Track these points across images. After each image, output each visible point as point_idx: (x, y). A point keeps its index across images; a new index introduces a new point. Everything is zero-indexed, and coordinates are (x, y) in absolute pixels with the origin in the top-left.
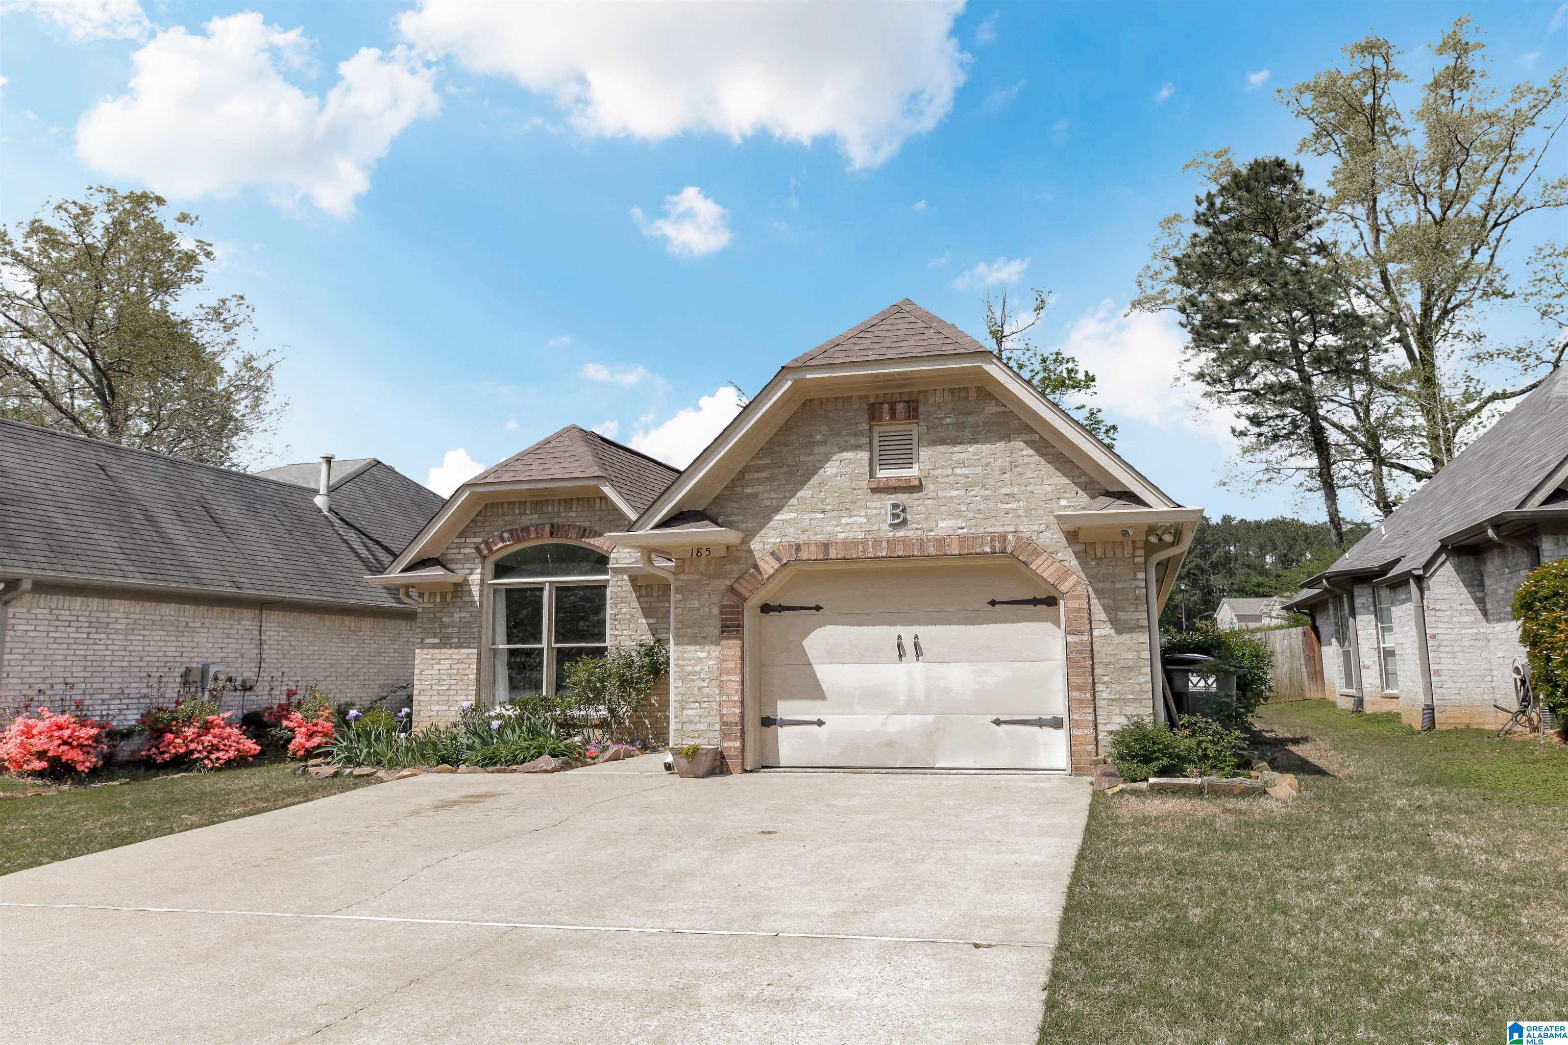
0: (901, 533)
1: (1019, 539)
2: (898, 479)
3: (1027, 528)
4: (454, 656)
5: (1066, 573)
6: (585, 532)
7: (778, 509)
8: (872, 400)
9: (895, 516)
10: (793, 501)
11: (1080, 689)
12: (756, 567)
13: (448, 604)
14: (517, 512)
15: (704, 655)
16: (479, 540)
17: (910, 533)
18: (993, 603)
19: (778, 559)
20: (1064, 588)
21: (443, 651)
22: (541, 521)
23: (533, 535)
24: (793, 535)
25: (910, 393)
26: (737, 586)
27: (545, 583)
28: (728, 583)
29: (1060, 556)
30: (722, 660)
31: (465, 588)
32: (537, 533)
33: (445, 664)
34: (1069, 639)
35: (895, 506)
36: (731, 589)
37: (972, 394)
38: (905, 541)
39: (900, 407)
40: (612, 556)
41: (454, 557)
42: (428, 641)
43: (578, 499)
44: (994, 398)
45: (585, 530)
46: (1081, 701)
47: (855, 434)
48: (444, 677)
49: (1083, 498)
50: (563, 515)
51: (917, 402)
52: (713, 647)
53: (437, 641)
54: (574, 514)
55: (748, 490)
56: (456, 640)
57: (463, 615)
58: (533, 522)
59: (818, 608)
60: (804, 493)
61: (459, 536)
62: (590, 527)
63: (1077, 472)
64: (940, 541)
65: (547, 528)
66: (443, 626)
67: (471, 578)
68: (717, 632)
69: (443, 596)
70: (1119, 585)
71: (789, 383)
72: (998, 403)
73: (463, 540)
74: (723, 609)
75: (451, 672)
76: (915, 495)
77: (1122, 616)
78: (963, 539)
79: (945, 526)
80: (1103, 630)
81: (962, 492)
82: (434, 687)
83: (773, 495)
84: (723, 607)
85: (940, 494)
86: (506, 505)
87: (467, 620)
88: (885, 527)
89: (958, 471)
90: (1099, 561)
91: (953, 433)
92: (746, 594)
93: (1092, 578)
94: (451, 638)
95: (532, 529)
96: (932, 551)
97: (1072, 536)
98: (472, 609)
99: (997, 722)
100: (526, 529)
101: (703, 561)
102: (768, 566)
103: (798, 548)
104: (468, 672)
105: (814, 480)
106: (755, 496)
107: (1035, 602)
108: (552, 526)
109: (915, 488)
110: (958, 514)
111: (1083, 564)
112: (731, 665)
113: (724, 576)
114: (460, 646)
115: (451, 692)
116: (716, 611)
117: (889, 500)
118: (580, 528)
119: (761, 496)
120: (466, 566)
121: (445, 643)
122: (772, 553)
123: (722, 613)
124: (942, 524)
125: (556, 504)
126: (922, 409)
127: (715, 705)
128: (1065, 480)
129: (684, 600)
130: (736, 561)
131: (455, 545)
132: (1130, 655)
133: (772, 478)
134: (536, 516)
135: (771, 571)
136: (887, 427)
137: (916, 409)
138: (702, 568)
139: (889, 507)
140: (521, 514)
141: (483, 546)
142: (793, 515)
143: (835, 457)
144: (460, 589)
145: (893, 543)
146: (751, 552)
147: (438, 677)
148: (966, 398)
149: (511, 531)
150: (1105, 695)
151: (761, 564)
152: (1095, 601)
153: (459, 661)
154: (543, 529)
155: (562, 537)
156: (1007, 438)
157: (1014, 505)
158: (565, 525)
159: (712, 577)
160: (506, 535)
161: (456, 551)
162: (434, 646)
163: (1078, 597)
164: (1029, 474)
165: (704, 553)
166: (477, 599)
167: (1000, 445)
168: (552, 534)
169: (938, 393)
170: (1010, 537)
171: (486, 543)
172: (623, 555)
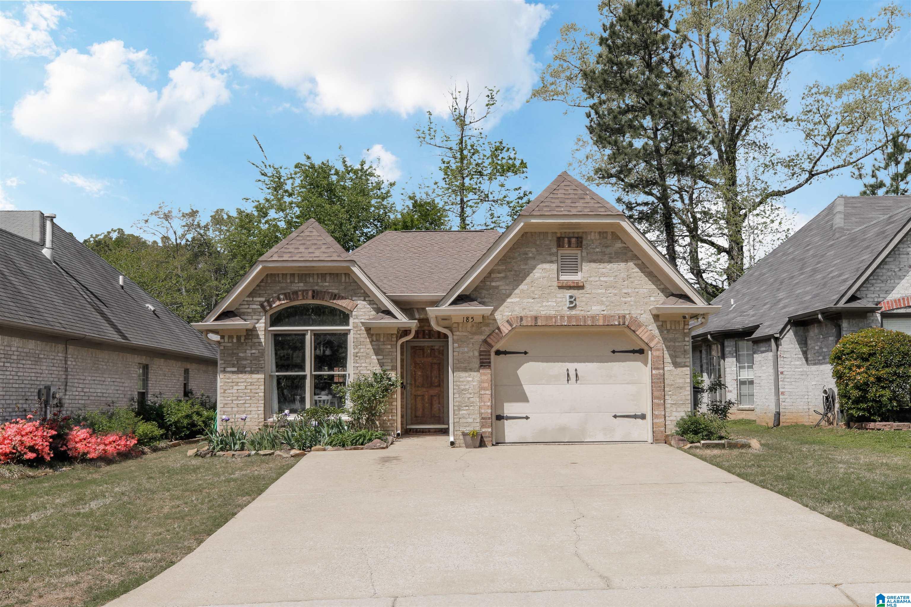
0: (574, 312)
1: (631, 318)
2: (573, 281)
3: (635, 312)
4: (248, 380)
5: (653, 338)
6: (335, 297)
7: (509, 296)
8: (559, 235)
9: (571, 302)
10: (517, 291)
11: (658, 398)
12: (499, 328)
13: (242, 344)
14: (289, 281)
15: (470, 379)
16: (263, 299)
17: (578, 312)
18: (614, 352)
19: (511, 325)
20: (652, 345)
21: (240, 376)
22: (305, 288)
23: (300, 298)
24: (518, 312)
25: (578, 233)
26: (488, 340)
27: (307, 330)
28: (483, 337)
29: (650, 328)
30: (482, 382)
31: (254, 333)
32: (303, 296)
33: (242, 386)
34: (654, 372)
35: (571, 297)
36: (485, 341)
37: (610, 237)
38: (577, 317)
39: (573, 240)
40: (354, 313)
41: (246, 310)
42: (229, 369)
43: (330, 274)
44: (620, 239)
45: (335, 295)
46: (658, 405)
47: (550, 255)
48: (241, 395)
49: (661, 297)
50: (321, 284)
51: (581, 238)
52: (475, 374)
53: (235, 369)
54: (327, 284)
55: (493, 284)
56: (249, 369)
57: (253, 351)
58: (300, 288)
59: (526, 353)
60: (523, 287)
61: (248, 296)
62: (339, 294)
63: (659, 283)
64: (593, 317)
65: (310, 293)
66: (239, 359)
67: (257, 326)
68: (477, 365)
69: (239, 338)
70: (677, 344)
71: (522, 224)
72: (623, 242)
73: (251, 299)
74: (481, 353)
75: (246, 391)
76: (581, 291)
77: (678, 360)
78: (605, 317)
79: (596, 309)
80: (669, 367)
81: (604, 291)
82: (234, 402)
83: (507, 287)
84: (480, 352)
85: (593, 291)
86: (280, 276)
87: (256, 355)
88: (565, 308)
89: (602, 279)
90: (668, 331)
91: (600, 257)
92: (493, 344)
93: (665, 340)
94: (245, 368)
95: (300, 293)
96: (589, 323)
97: (656, 317)
98: (260, 348)
99: (615, 417)
100: (296, 293)
101: (469, 325)
102: (505, 329)
103: (521, 319)
104: (258, 391)
105: (528, 279)
106: (497, 287)
107: (634, 352)
108: (314, 291)
109: (579, 287)
110: (602, 303)
111: (661, 332)
112: (486, 385)
113: (481, 333)
114: (252, 372)
115: (247, 405)
116: (477, 354)
117: (568, 293)
118: (332, 293)
119: (500, 288)
120: (254, 317)
121: (241, 370)
122: (508, 321)
123: (480, 355)
124: (594, 308)
125: (315, 277)
126: (584, 242)
127: (477, 408)
128: (653, 287)
129: (459, 347)
130: (488, 325)
131: (245, 303)
132: (681, 381)
133: (505, 278)
134: (302, 284)
135: (507, 332)
136: (566, 251)
137: (581, 242)
138: (469, 329)
139: (568, 298)
140: (291, 282)
141: (266, 304)
142: (518, 299)
143: (539, 266)
144: (251, 333)
145: (569, 317)
146: (495, 320)
147: (237, 395)
148: (606, 238)
149: (285, 294)
150: (669, 401)
151: (502, 328)
152: (666, 352)
153: (252, 384)
154: (307, 294)
155: (320, 299)
156: (626, 261)
157: (629, 299)
158: (321, 292)
159: (475, 334)
160: (282, 297)
161: (247, 306)
162: (233, 372)
163: (658, 350)
164: (636, 282)
165: (471, 320)
166: (263, 340)
167: (622, 265)
168: (313, 297)
169: (593, 234)
170: (627, 316)
171: (268, 301)
172: (361, 313)
